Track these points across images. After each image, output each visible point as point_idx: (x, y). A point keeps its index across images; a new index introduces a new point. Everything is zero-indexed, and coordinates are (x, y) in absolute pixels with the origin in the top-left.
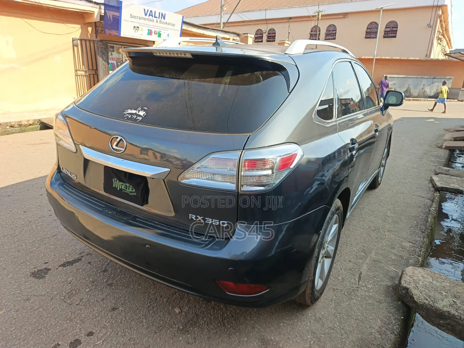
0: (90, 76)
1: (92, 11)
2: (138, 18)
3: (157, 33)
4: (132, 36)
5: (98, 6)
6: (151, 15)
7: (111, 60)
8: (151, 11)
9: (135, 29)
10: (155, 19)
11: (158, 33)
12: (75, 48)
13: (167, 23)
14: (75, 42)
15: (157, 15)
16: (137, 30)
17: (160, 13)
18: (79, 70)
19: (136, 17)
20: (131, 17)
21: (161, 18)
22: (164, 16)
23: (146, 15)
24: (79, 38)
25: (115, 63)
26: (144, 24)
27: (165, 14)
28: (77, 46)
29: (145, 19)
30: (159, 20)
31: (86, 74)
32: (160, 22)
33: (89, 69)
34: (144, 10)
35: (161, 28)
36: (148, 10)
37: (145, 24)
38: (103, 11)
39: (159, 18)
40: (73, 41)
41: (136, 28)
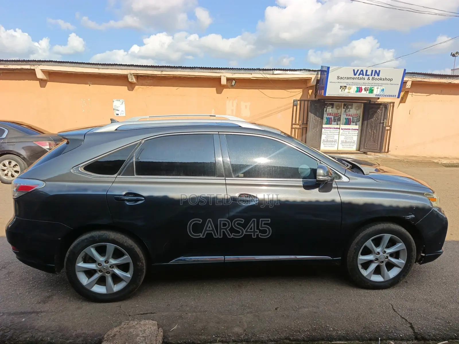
0: (303, 129)
1: (309, 78)
2: (346, 78)
3: (367, 90)
4: (338, 95)
5: (316, 73)
6: (361, 74)
7: (329, 115)
8: (362, 71)
9: (341, 88)
10: (367, 77)
11: (370, 90)
12: (295, 108)
13: (382, 79)
14: (295, 103)
15: (369, 73)
16: (344, 89)
17: (372, 71)
18: (295, 125)
19: (343, 78)
20: (338, 78)
21: (375, 75)
22: (378, 72)
23: (355, 75)
24: (299, 99)
25: (333, 117)
26: (352, 83)
27: (379, 71)
28: (297, 106)
29: (353, 79)
30: (371, 77)
31: (300, 127)
32: (373, 79)
33: (303, 124)
34: (354, 70)
35: (373, 84)
36: (358, 70)
37: (354, 83)
38: (319, 76)
39: (371, 75)
40: (294, 102)
41: (343, 88)
